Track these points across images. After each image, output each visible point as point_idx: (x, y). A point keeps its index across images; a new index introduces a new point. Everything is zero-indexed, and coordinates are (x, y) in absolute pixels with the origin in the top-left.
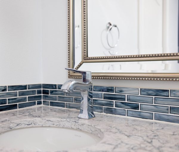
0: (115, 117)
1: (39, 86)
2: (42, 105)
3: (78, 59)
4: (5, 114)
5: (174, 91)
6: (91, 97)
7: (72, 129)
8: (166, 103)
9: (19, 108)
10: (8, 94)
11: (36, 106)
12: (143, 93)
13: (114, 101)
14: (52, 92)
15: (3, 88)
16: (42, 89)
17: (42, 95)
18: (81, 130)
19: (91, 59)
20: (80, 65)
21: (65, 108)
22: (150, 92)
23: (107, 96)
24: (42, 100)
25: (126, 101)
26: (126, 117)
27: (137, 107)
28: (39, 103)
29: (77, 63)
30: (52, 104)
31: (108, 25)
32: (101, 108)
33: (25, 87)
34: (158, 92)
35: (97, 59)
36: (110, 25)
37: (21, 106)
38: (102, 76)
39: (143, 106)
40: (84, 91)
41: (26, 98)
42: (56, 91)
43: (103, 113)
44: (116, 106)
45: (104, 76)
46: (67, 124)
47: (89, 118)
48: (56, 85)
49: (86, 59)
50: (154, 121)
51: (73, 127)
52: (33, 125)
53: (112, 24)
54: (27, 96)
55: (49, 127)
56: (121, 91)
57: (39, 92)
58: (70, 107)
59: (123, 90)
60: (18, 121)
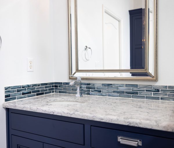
0: (91, 96)
1: (52, 83)
2: (54, 93)
3: (74, 70)
4: (40, 97)
5: (115, 84)
6: (81, 88)
7: (73, 101)
8: (112, 89)
9: (45, 94)
10: (40, 87)
11: (52, 93)
12: (103, 85)
13: (91, 89)
14: (60, 86)
15: (39, 85)
16: (54, 85)
17: (54, 88)
18: (77, 102)
19: (80, 71)
20: (75, 73)
21: (67, 94)
22: (106, 85)
23: (87, 87)
24: (54, 90)
25: (96, 89)
26: (96, 96)
27: (100, 92)
28: (53, 92)
29: (73, 72)
30: (60, 92)
31: (86, 48)
32: (85, 93)
33: (46, 84)
34: (109, 85)
35: (83, 71)
36: (87, 47)
37: (46, 93)
38: (85, 79)
39: (103, 91)
40: (78, 85)
41: (47, 89)
42: (62, 86)
43: (86, 95)
44: (92, 91)
45: (86, 79)
46: (71, 100)
47: (80, 97)
48: (62, 83)
49: (78, 70)
50: (107, 97)
51: (74, 100)
52: (56, 100)
53: (88, 47)
54: (48, 88)
55: (63, 101)
56: (94, 85)
57: (53, 86)
58: (69, 93)
59: (95, 84)
60: (50, 99)
